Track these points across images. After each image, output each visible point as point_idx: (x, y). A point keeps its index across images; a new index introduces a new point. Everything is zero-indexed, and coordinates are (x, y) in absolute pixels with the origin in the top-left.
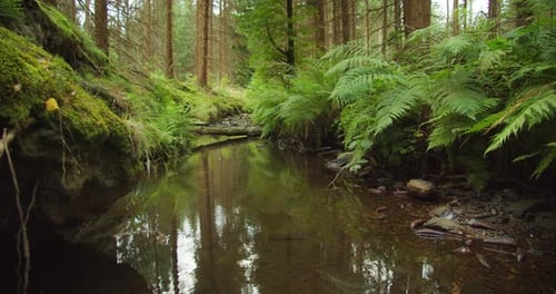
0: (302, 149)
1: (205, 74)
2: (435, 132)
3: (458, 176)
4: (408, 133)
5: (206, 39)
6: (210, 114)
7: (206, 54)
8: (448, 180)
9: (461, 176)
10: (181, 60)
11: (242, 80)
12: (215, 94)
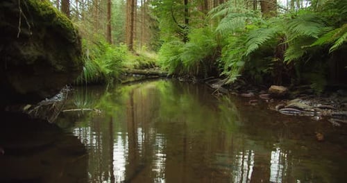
0: (194, 80)
1: (132, 42)
2: (288, 51)
3: (304, 86)
4: (267, 60)
5: (132, 20)
6: (135, 66)
7: (132, 29)
8: (296, 89)
9: (307, 86)
10: (116, 36)
11: (155, 48)
12: (138, 55)
